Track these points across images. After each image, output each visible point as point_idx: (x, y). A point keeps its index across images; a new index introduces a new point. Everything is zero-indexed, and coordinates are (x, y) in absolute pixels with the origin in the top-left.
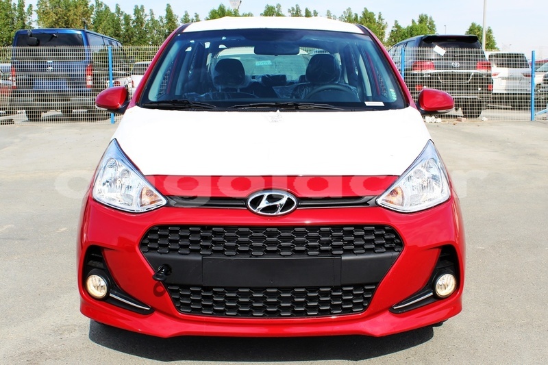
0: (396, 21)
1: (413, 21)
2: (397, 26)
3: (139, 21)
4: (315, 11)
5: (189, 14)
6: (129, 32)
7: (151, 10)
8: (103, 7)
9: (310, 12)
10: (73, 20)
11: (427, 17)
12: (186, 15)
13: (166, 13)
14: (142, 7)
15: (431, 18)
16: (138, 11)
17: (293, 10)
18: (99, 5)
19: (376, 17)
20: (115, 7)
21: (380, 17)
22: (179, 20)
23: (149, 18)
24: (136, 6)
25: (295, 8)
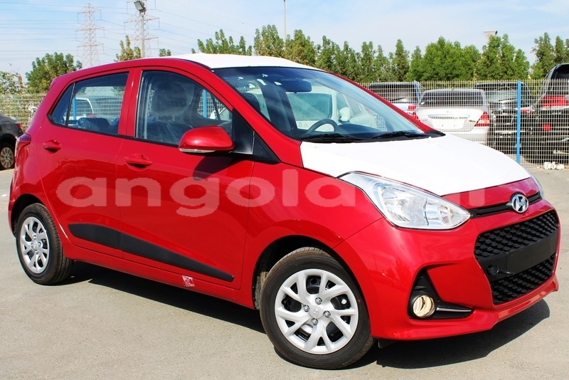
3: (368, 58)
5: (421, 49)
6: (356, 69)
7: (379, 46)
8: (331, 45)
9: (562, 41)
12: (418, 50)
13: (396, 49)
14: (371, 43)
16: (366, 48)
17: (541, 39)
18: (326, 42)
20: (343, 45)
22: (410, 55)
23: (376, 55)
24: (364, 43)
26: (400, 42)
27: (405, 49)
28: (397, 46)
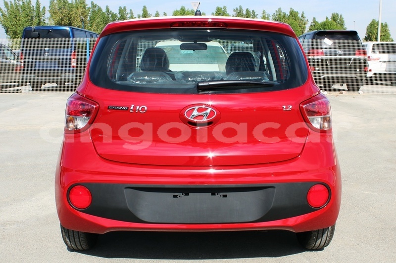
0: (314, 18)
1: (327, 18)
2: (315, 21)
3: (123, 18)
4: (253, 11)
7: (131, 10)
8: (97, 8)
9: (249, 11)
10: (74, 17)
11: (338, 16)
12: (157, 14)
13: (142, 12)
14: (125, 7)
15: (341, 16)
16: (122, 11)
17: (237, 9)
18: (94, 6)
19: (300, 15)
20: (106, 8)
21: (302, 16)
23: (130, 16)
24: (120, 7)
25: (239, 8)
26: (145, 7)
27: (148, 13)
28: (143, 11)
